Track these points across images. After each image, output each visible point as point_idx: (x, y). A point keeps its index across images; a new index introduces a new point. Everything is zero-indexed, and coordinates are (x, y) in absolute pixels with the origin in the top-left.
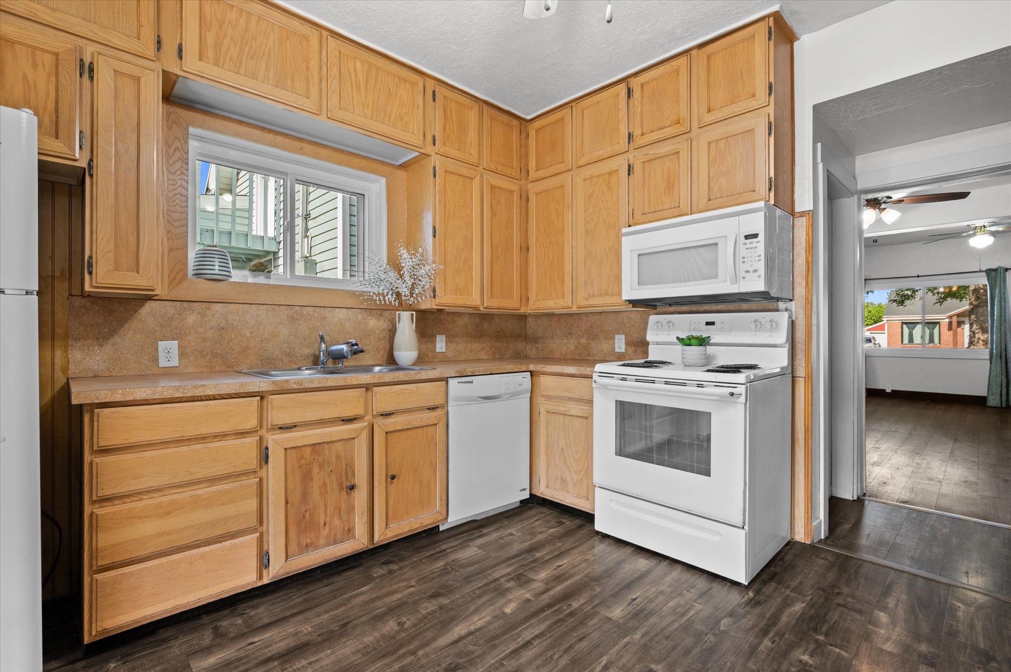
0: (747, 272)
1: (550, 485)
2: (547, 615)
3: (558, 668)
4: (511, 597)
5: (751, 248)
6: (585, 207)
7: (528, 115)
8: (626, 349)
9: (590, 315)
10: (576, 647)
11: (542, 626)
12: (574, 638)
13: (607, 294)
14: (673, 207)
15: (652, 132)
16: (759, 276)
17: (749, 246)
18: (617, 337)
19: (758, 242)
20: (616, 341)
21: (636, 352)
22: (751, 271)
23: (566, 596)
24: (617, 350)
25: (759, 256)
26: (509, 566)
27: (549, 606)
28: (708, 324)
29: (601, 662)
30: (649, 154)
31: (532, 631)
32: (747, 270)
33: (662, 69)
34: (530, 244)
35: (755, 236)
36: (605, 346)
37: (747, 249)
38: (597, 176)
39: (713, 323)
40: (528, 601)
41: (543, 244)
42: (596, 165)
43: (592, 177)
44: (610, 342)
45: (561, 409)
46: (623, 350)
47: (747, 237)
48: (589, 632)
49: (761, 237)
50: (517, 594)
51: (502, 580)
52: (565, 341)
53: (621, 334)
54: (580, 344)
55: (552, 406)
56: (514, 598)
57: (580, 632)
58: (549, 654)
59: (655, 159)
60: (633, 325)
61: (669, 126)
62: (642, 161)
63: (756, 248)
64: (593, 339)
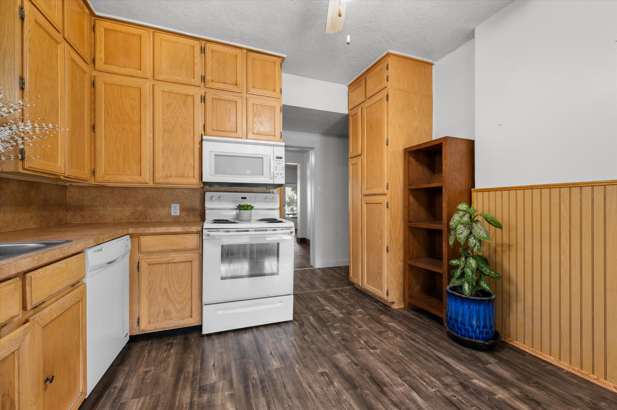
0: (278, 174)
1: (152, 321)
2: (254, 392)
3: (299, 406)
4: (220, 402)
5: (279, 163)
6: (163, 111)
7: (98, 11)
8: (180, 213)
9: (147, 189)
10: (290, 392)
11: (261, 399)
12: (282, 389)
13: (183, 176)
14: (232, 131)
15: (218, 82)
16: (283, 177)
17: (278, 162)
18: (173, 205)
19: (282, 161)
20: (172, 208)
21: (188, 215)
22: (279, 174)
23: (245, 377)
24: (173, 214)
25: (283, 168)
26: (184, 389)
27: (246, 387)
28: (242, 198)
29: (306, 387)
30: (217, 95)
31: (261, 405)
32: (277, 173)
33: (226, 49)
34: (97, 124)
35: (281, 158)
36: (162, 212)
37: (277, 163)
38: (175, 93)
39: (245, 198)
40: (232, 396)
41: (115, 128)
42: (173, 85)
43: (170, 92)
44: (167, 209)
45: (165, 259)
46: (178, 214)
47: (277, 158)
48: (282, 381)
49: (284, 159)
50: (220, 398)
51: (196, 399)
52: (120, 209)
53: (176, 203)
54: (137, 211)
55: (154, 259)
56: (222, 401)
57: (279, 385)
58: (286, 405)
59: (221, 100)
60: (186, 198)
61: (230, 84)
62: (212, 97)
63: (281, 163)
64: (150, 207)
